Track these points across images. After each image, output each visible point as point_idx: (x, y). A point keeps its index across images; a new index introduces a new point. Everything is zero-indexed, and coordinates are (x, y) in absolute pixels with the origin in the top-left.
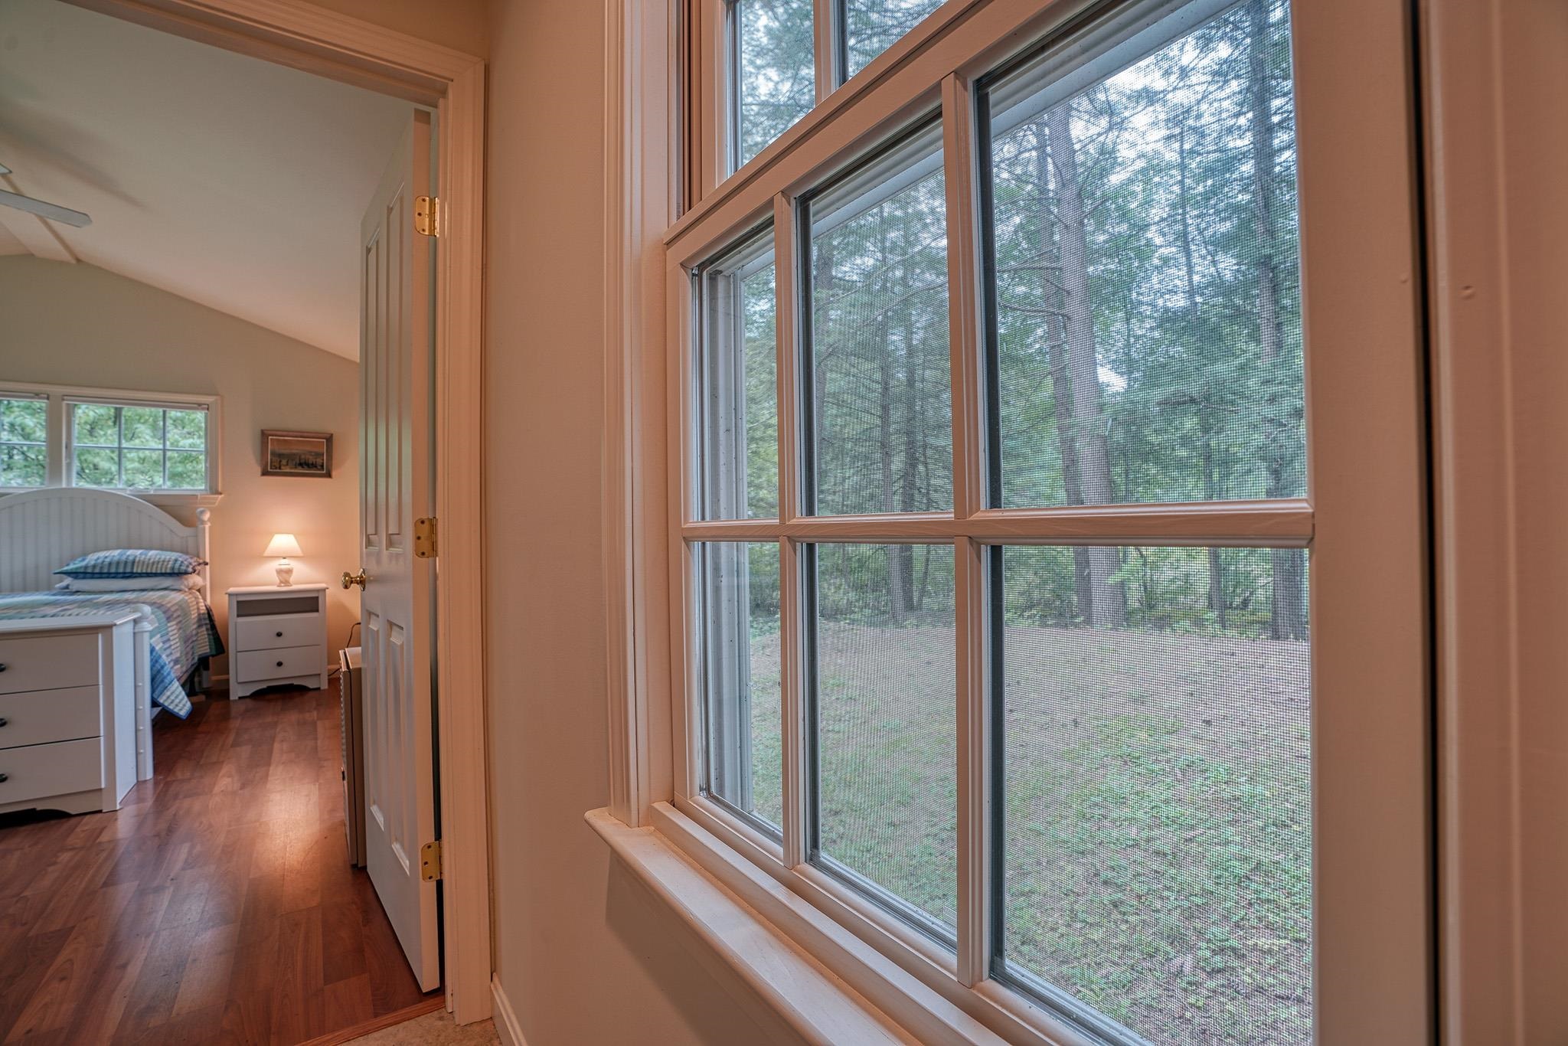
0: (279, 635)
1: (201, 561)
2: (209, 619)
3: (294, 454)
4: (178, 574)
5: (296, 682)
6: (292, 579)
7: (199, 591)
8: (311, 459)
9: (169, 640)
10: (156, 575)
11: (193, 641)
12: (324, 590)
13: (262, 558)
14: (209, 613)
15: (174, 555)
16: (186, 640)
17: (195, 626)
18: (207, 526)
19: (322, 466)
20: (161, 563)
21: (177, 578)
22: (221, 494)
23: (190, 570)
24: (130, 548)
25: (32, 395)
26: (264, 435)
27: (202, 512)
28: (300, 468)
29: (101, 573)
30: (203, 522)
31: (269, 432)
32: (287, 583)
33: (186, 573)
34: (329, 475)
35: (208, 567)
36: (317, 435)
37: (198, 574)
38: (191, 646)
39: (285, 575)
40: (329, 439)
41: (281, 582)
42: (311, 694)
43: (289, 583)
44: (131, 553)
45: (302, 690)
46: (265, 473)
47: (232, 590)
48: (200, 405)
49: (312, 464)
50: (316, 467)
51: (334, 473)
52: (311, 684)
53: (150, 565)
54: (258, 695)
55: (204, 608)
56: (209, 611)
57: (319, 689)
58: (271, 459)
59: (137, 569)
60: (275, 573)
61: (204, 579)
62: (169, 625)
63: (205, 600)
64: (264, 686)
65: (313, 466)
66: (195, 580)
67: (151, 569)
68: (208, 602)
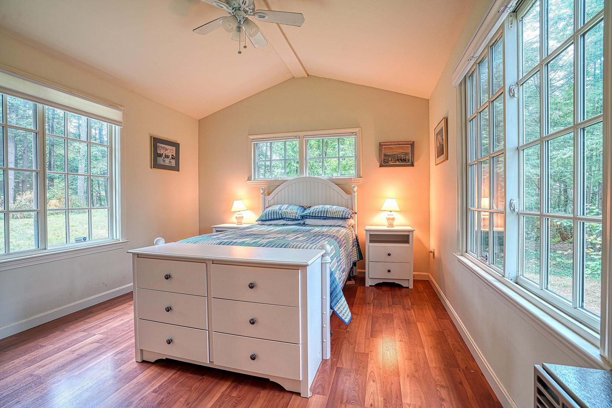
0: (389, 255)
1: (354, 212)
2: (357, 242)
3: (395, 155)
4: (344, 219)
5: (397, 282)
6: (394, 224)
7: (352, 227)
8: (403, 157)
9: (340, 259)
10: (335, 218)
11: (351, 255)
12: (412, 231)
13: (379, 210)
14: (356, 238)
15: (343, 208)
16: (348, 256)
17: (352, 247)
18: (356, 194)
19: (409, 160)
20: (337, 213)
21: (344, 221)
22: (362, 177)
23: (349, 217)
24: (326, 205)
25: (294, 137)
26: (381, 145)
27: (354, 187)
28: (398, 162)
29: (315, 216)
30: (354, 192)
31: (383, 144)
32: (391, 225)
33: (348, 218)
34: (412, 165)
35: (356, 215)
36: (406, 143)
37: (352, 218)
38: (350, 258)
39: (391, 221)
40: (412, 144)
41: (389, 224)
42: (404, 289)
43: (393, 225)
44: (327, 207)
45: (400, 286)
46: (381, 166)
47: (368, 228)
48: (352, 133)
49: (404, 159)
50: (406, 161)
51: (415, 164)
52: (404, 284)
53: (333, 213)
54: (378, 286)
55: (355, 236)
56: (357, 237)
57: (408, 288)
58: (384, 158)
59: (328, 215)
60: (386, 220)
61: (355, 221)
62: (340, 250)
63: (355, 231)
64: (381, 281)
65: (405, 160)
66: (351, 221)
67: (334, 216)
68: (356, 233)
